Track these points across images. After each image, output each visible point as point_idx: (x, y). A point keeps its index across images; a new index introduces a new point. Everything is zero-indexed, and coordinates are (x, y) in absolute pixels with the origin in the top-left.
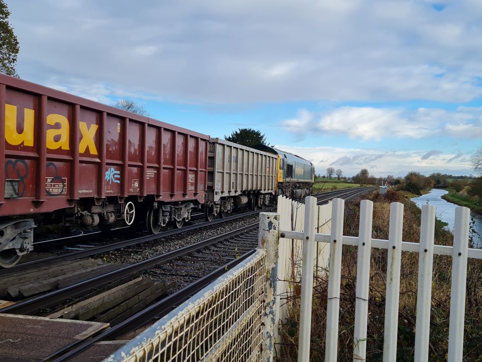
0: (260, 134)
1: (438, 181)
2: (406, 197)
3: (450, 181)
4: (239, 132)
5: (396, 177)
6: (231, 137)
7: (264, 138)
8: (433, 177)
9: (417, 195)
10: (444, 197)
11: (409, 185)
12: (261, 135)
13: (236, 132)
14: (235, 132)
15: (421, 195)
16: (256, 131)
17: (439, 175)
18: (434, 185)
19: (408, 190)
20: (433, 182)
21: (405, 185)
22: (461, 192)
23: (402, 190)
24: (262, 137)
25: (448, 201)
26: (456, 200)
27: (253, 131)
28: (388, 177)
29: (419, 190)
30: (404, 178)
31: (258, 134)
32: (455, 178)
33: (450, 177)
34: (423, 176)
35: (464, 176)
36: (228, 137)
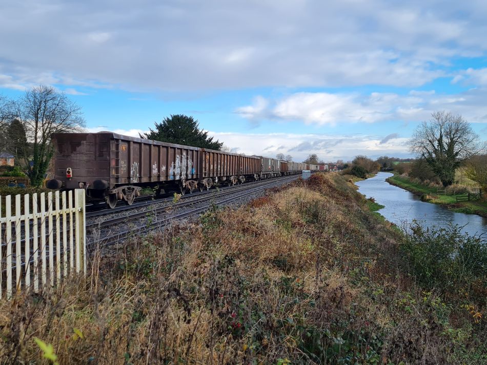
0: (192, 120)
1: (385, 164)
2: (350, 181)
3: (396, 163)
4: (171, 118)
5: (345, 161)
6: (162, 123)
7: (197, 124)
8: (380, 160)
9: (362, 179)
10: (387, 180)
11: (354, 168)
12: (194, 121)
13: (168, 119)
14: (166, 119)
15: (366, 178)
16: (189, 117)
17: (386, 158)
18: (381, 168)
19: (354, 174)
20: (380, 166)
21: (350, 169)
22: (403, 175)
23: (348, 174)
24: (195, 123)
25: (391, 183)
26: (399, 182)
27: (185, 117)
28: (338, 162)
29: (364, 173)
30: (351, 163)
31: (190, 120)
32: (402, 161)
33: (397, 160)
34: (370, 160)
35: (410, 158)
36: (159, 124)
